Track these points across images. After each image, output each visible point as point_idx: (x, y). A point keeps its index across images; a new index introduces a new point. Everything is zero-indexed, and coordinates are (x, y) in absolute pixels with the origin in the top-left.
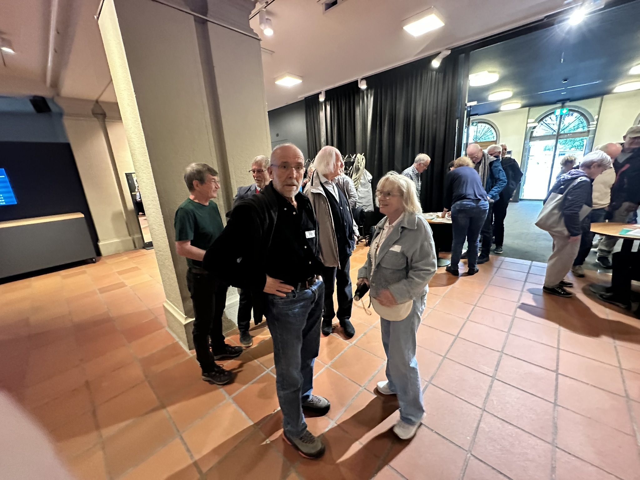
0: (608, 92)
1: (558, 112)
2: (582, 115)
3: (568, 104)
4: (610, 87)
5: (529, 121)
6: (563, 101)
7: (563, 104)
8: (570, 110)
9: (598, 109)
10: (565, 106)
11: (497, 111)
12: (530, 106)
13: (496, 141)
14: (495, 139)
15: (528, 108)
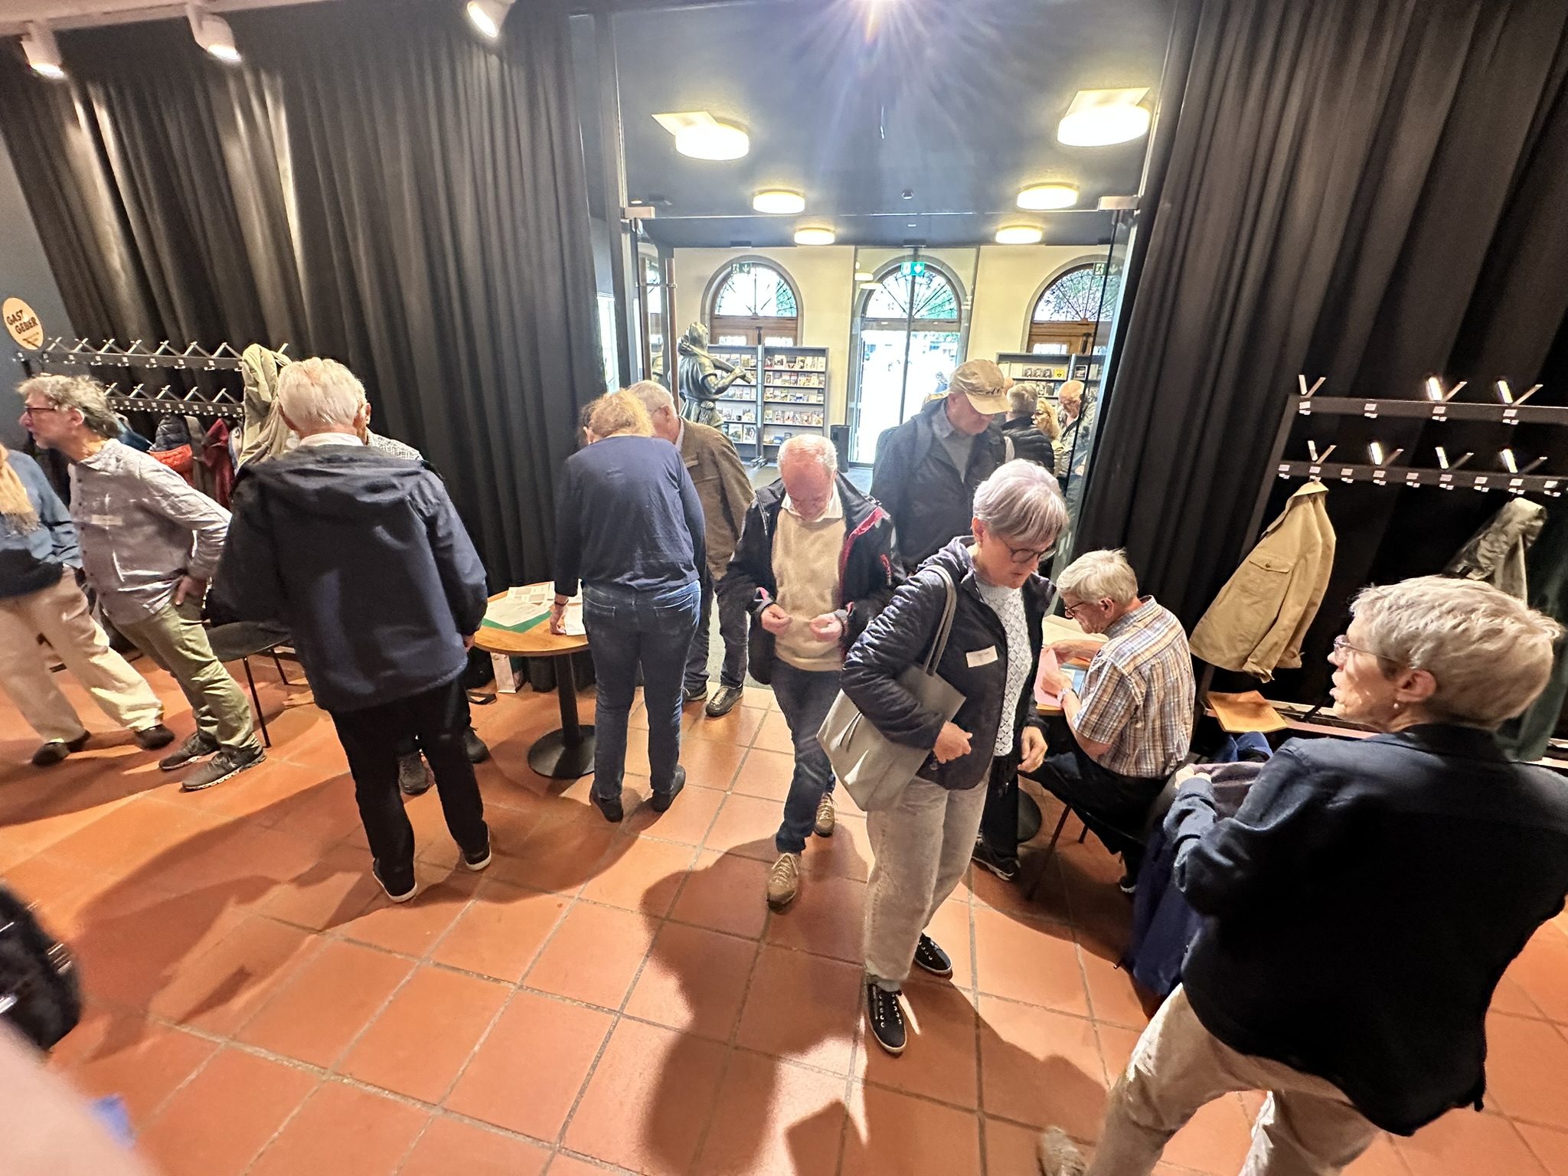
0: (988, 240)
1: (907, 266)
2: (949, 281)
3: (923, 252)
4: (989, 229)
5: (859, 277)
6: (916, 244)
7: (916, 250)
8: (928, 267)
9: (972, 272)
10: (919, 256)
11: (789, 243)
12: (859, 242)
13: (796, 319)
14: (794, 315)
15: (853, 247)
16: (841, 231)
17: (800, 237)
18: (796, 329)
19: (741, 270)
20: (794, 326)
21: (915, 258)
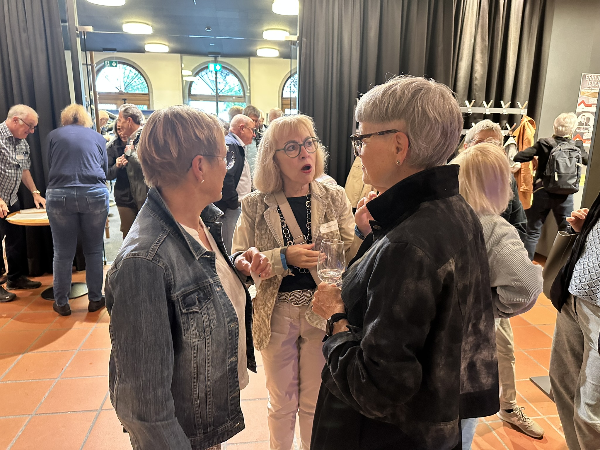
0: (253, 54)
1: (211, 66)
2: (236, 76)
3: (220, 59)
4: (253, 48)
5: (184, 72)
8: (224, 68)
9: (247, 71)
11: (141, 50)
13: (148, 94)
14: (147, 92)
15: (179, 55)
16: (172, 45)
17: (147, 48)
18: (149, 100)
19: (111, 65)
20: (148, 98)
21: (216, 62)
